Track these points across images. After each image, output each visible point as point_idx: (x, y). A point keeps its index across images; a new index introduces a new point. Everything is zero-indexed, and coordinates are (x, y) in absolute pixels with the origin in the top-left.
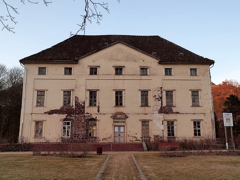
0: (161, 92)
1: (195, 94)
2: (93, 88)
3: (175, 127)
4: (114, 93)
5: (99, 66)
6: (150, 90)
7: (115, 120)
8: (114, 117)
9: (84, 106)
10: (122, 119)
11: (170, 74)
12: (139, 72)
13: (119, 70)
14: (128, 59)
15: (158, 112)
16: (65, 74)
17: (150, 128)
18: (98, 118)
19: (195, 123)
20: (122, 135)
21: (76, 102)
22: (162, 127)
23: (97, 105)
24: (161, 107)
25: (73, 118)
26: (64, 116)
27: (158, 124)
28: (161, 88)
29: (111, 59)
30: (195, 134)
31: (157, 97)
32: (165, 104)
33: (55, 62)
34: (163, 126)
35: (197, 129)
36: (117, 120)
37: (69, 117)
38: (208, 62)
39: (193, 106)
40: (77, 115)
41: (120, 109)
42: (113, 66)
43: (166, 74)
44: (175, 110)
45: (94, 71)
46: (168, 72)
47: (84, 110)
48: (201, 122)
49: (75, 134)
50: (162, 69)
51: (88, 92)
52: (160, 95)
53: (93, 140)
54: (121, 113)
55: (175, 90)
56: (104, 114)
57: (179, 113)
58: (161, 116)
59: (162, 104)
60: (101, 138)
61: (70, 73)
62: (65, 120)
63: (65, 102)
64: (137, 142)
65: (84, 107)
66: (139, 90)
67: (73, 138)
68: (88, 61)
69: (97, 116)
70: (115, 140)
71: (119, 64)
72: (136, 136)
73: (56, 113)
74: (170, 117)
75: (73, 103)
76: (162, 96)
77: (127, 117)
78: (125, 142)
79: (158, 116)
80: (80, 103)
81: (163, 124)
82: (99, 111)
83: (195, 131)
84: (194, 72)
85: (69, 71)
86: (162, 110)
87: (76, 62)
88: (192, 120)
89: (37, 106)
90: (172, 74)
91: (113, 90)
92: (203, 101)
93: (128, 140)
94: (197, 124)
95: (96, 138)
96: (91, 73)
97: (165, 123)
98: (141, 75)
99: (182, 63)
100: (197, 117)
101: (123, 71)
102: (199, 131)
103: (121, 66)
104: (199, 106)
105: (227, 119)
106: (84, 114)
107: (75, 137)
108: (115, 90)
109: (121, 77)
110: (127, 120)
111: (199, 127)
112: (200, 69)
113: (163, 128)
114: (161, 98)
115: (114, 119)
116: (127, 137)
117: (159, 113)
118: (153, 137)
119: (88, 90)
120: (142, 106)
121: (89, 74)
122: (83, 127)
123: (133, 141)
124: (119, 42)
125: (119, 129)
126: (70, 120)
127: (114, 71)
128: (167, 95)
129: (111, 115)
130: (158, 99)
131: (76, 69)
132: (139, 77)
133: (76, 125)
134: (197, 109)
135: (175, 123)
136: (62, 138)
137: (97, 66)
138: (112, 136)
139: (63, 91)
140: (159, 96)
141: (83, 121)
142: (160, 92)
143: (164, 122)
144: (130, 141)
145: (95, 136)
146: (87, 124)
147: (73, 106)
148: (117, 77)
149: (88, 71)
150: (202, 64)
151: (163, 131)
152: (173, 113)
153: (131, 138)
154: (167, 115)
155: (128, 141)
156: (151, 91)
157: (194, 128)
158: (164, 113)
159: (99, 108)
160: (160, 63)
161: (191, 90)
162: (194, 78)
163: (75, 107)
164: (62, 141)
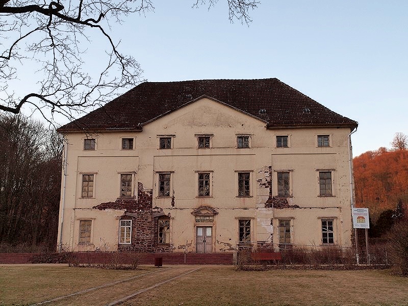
0: (271, 173)
1: (325, 176)
2: (164, 168)
3: (291, 229)
4: (197, 176)
5: (174, 135)
6: (253, 171)
7: (198, 218)
8: (197, 213)
9: (151, 196)
10: (209, 216)
11: (286, 146)
12: (236, 143)
13: (204, 141)
14: (218, 122)
15: (264, 205)
16: (124, 148)
17: (251, 230)
18: (172, 215)
19: (324, 223)
20: (208, 240)
21: (139, 191)
22: (270, 229)
23: (171, 195)
24: (270, 198)
25: (135, 215)
26: (122, 212)
27: (264, 225)
28: (270, 167)
29: (192, 123)
30: (325, 241)
31: (264, 181)
32: (275, 193)
33: (108, 131)
34: (272, 227)
35: (328, 232)
36: (202, 218)
37: (129, 214)
38: (348, 125)
39: (321, 196)
40: (141, 210)
41: (207, 202)
42: (195, 135)
43: (279, 146)
44: (291, 202)
45: (165, 142)
46: (282, 142)
47: (151, 203)
48: (335, 220)
49: (138, 240)
50: (271, 137)
51: (158, 174)
52: (268, 178)
53: (165, 247)
54: (207, 208)
55: (292, 171)
56: (181, 209)
57: (298, 207)
58: (270, 212)
59: (271, 192)
60: (176, 246)
61: (131, 147)
62: (123, 217)
63: (123, 190)
64: (231, 251)
65: (151, 199)
66: (235, 171)
67: (135, 245)
68: (156, 128)
69: (171, 211)
70: (198, 248)
71: (204, 131)
72: (230, 242)
73: (110, 208)
74: (284, 213)
75: (135, 193)
76: (271, 180)
77: (216, 214)
78: (213, 251)
79: (265, 212)
80: (146, 193)
81: (272, 224)
82: (173, 205)
83: (324, 235)
84: (323, 141)
85: (128, 144)
86: (272, 203)
87: (139, 130)
88: (319, 218)
89: (83, 197)
90: (289, 145)
91: (196, 172)
92: (338, 187)
93: (218, 249)
94: (327, 224)
95: (168, 245)
96: (163, 147)
97: (277, 223)
98: (238, 148)
99: (305, 127)
100: (327, 214)
101: (210, 141)
102: (331, 235)
103: (207, 135)
104: (331, 196)
105: (359, 218)
106: (151, 209)
107: (138, 243)
108: (198, 172)
109: (207, 151)
110: (216, 218)
111: (331, 229)
112: (335, 135)
113: (272, 231)
114: (270, 183)
115: (196, 216)
116: (217, 244)
117: (265, 207)
118: (255, 244)
119: (157, 172)
120: (240, 196)
121: (159, 147)
122: (150, 228)
123: (225, 251)
124: (204, 97)
125: (205, 232)
126: (130, 218)
127: (196, 143)
128: (279, 178)
129: (192, 211)
130: (264, 184)
131: (138, 140)
132: (236, 151)
133: (140, 225)
134: (329, 201)
135: (292, 223)
136: (119, 245)
137: (171, 135)
138: (193, 242)
139: (120, 175)
140: (266, 180)
141: (150, 220)
142: (267, 174)
143: (274, 221)
144: (221, 250)
145: (167, 242)
146: (156, 224)
147: (134, 197)
148: (201, 151)
149: (158, 142)
150: (338, 128)
151: (271, 234)
152: (289, 207)
153: (223, 246)
154: (279, 210)
155: (218, 251)
156: (254, 173)
157: (323, 230)
158: (274, 207)
159: (173, 200)
160: (268, 128)
161: (318, 170)
162: (325, 150)
163: (138, 198)
164: (119, 249)
